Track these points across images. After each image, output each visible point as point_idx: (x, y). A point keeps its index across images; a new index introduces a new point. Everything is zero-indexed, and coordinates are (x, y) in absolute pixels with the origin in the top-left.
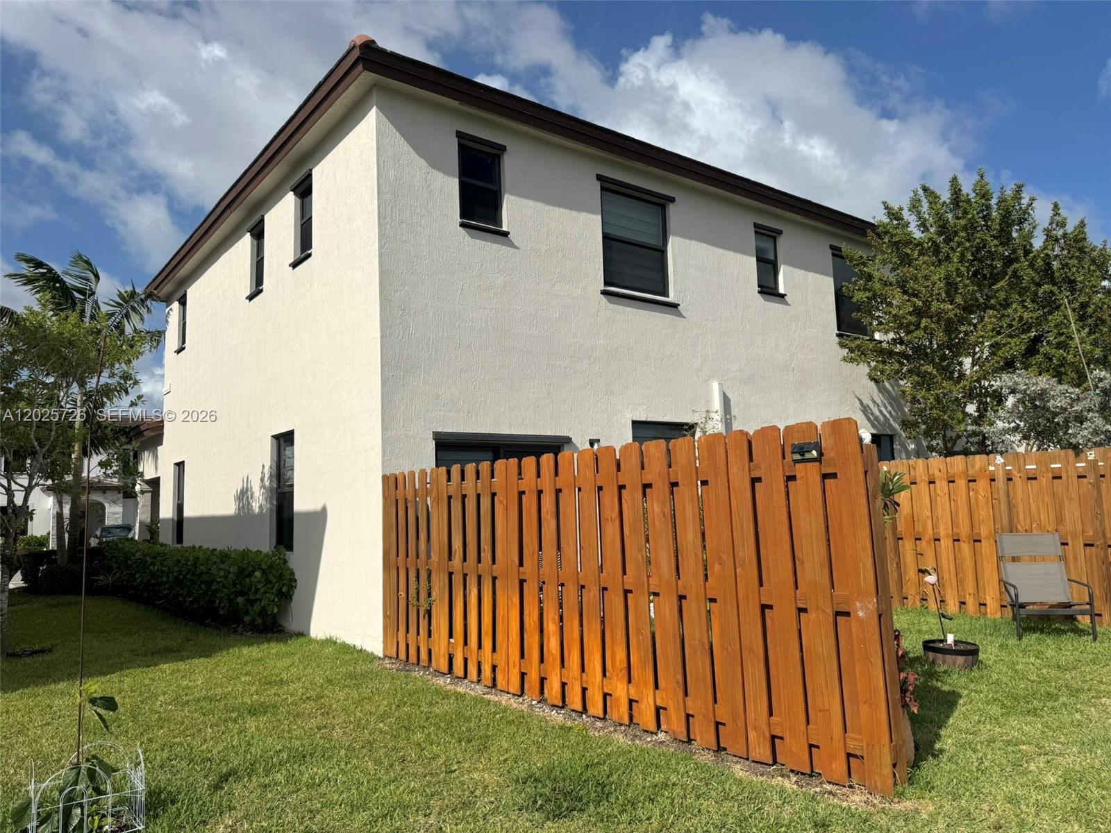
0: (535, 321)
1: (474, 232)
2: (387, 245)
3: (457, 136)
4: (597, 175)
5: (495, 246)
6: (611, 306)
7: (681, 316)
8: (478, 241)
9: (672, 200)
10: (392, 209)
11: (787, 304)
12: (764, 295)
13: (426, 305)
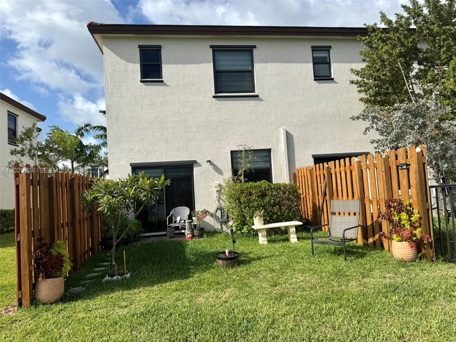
0: (178, 114)
1: (147, 83)
2: (109, 96)
3: (139, 47)
4: (210, 46)
5: (157, 87)
6: (218, 102)
7: (261, 100)
8: (149, 87)
9: (255, 47)
10: (111, 82)
11: (336, 82)
12: (317, 81)
13: (126, 115)
